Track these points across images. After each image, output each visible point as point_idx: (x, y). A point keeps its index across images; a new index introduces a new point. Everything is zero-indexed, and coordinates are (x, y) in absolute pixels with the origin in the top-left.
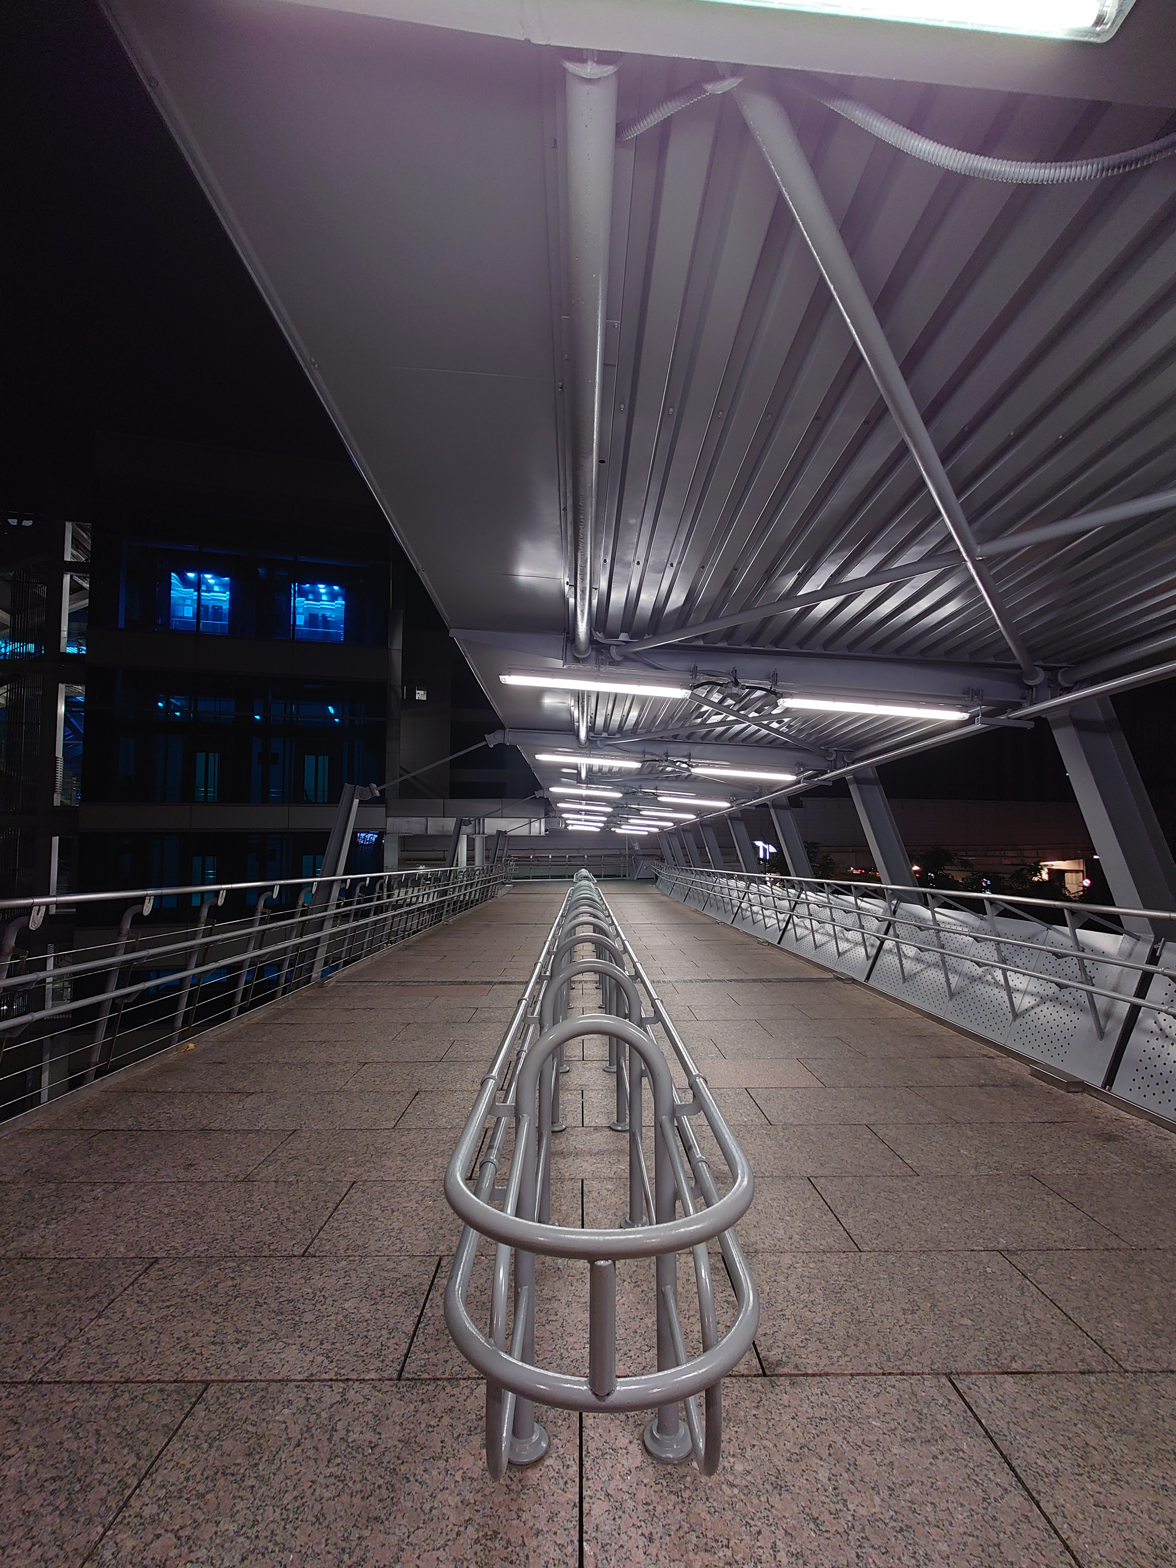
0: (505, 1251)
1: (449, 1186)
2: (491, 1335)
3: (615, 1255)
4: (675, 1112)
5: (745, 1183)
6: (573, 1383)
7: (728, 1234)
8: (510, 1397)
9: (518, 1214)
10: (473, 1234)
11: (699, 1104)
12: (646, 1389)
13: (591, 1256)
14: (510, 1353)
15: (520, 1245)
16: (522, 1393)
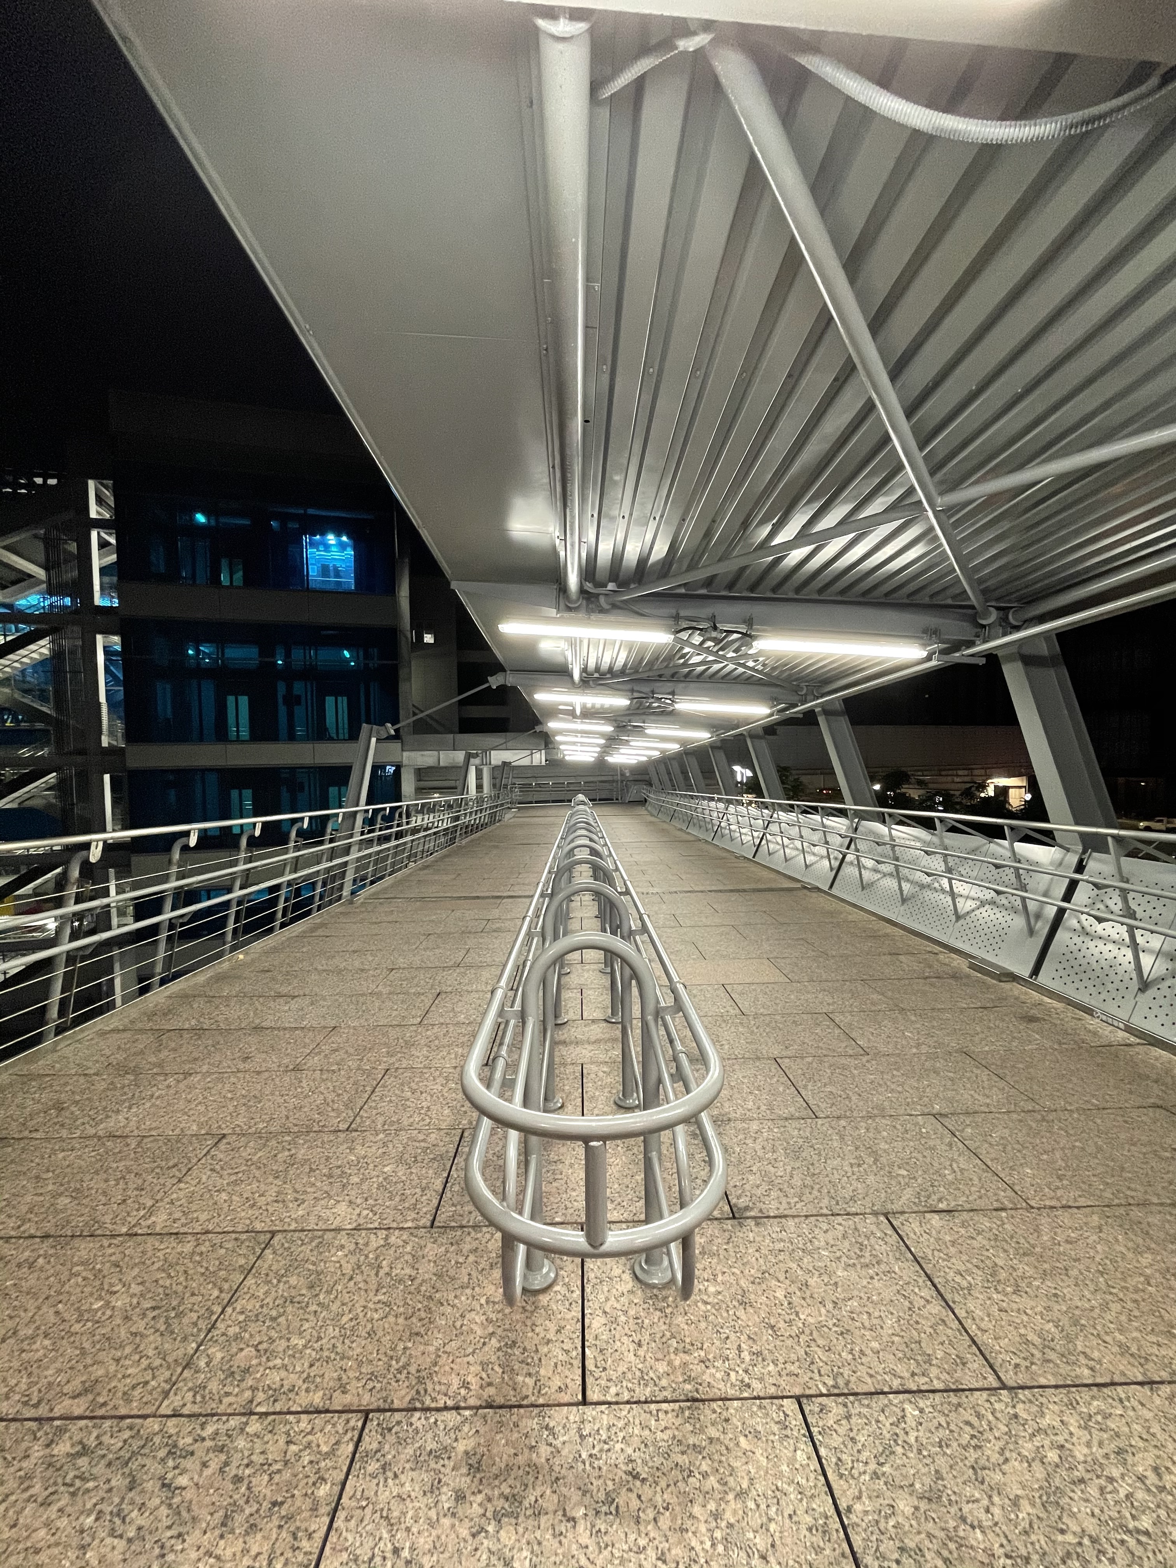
0: (514, 1136)
1: (465, 1082)
2: (504, 1198)
3: (604, 1138)
4: (658, 1013)
5: (716, 1074)
6: (573, 1236)
7: (704, 1116)
8: (522, 1248)
9: (526, 1103)
10: (486, 1122)
11: (678, 1006)
12: (632, 1240)
13: (586, 1139)
14: (521, 1213)
15: (526, 1131)
16: (532, 1245)
